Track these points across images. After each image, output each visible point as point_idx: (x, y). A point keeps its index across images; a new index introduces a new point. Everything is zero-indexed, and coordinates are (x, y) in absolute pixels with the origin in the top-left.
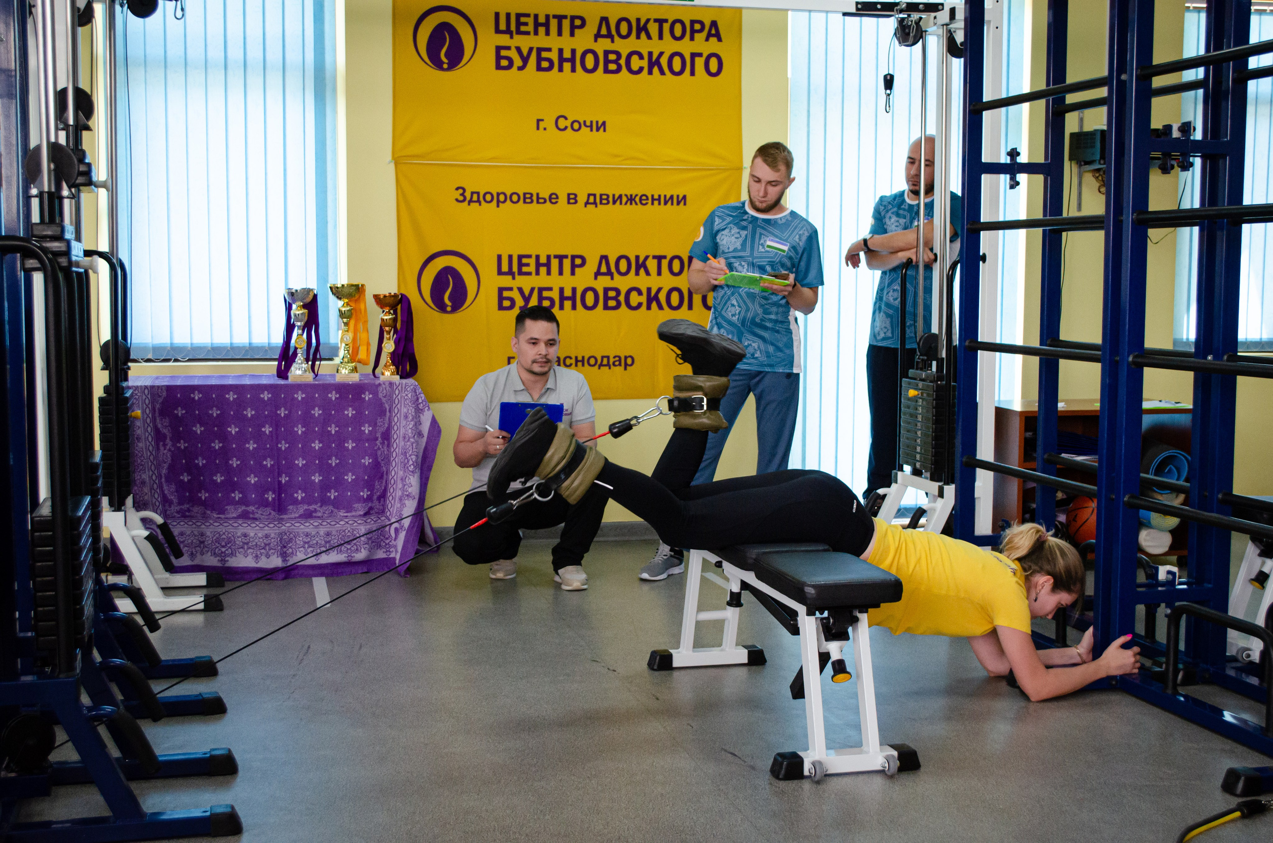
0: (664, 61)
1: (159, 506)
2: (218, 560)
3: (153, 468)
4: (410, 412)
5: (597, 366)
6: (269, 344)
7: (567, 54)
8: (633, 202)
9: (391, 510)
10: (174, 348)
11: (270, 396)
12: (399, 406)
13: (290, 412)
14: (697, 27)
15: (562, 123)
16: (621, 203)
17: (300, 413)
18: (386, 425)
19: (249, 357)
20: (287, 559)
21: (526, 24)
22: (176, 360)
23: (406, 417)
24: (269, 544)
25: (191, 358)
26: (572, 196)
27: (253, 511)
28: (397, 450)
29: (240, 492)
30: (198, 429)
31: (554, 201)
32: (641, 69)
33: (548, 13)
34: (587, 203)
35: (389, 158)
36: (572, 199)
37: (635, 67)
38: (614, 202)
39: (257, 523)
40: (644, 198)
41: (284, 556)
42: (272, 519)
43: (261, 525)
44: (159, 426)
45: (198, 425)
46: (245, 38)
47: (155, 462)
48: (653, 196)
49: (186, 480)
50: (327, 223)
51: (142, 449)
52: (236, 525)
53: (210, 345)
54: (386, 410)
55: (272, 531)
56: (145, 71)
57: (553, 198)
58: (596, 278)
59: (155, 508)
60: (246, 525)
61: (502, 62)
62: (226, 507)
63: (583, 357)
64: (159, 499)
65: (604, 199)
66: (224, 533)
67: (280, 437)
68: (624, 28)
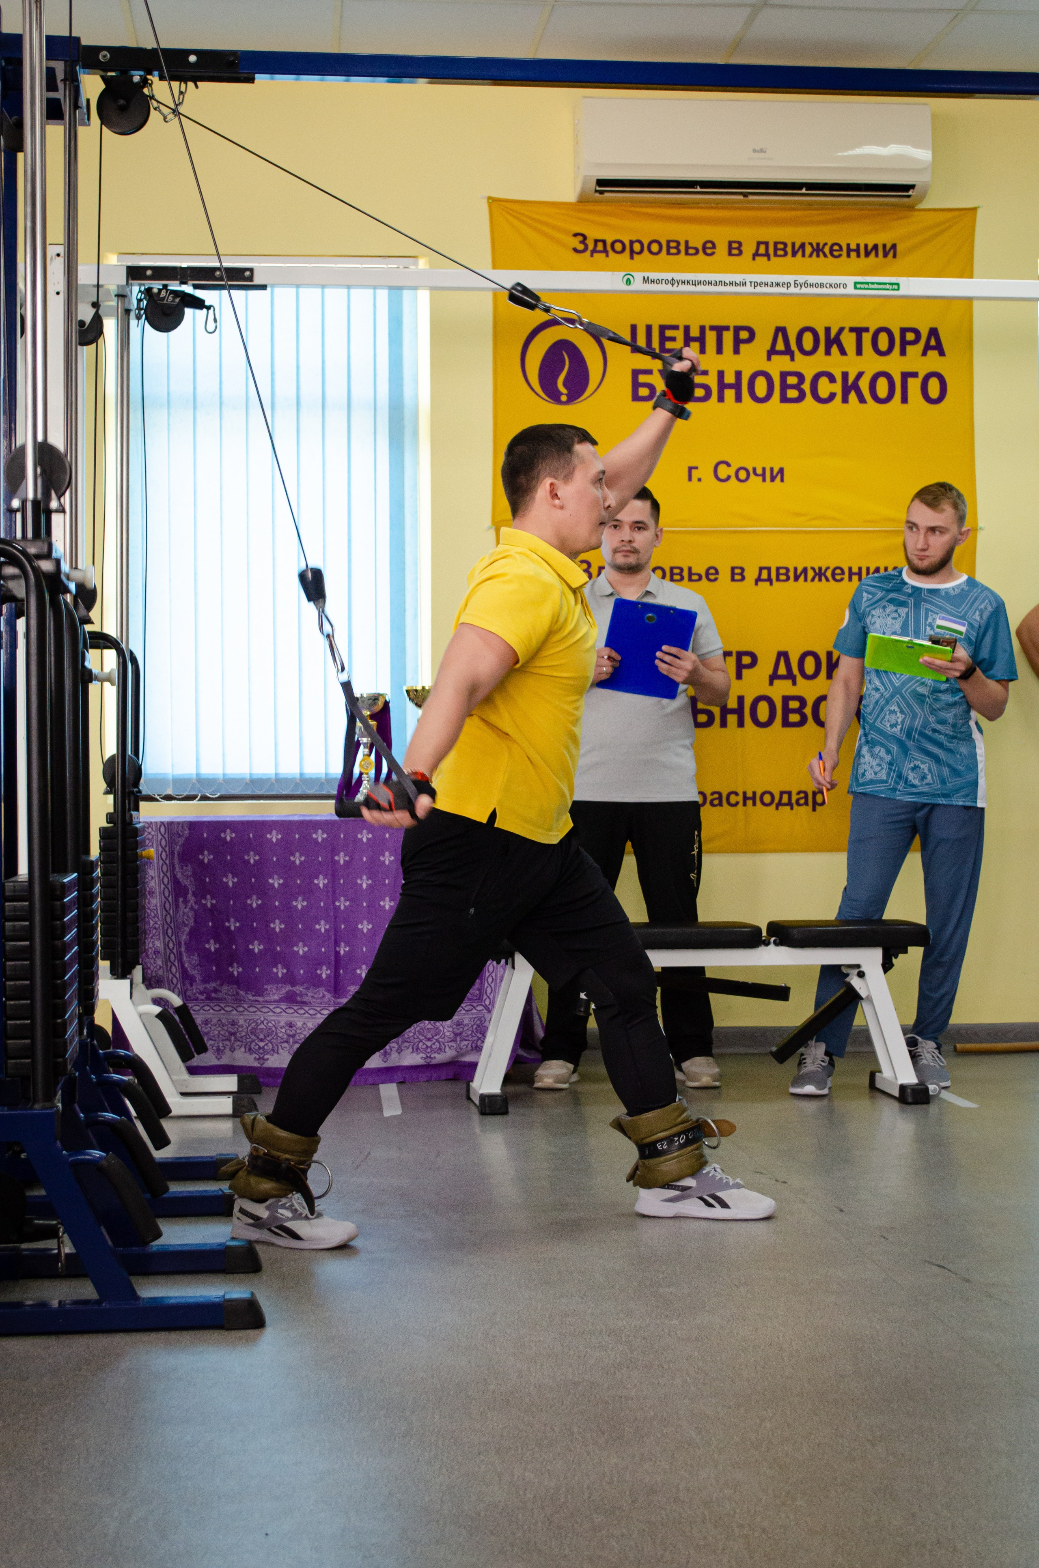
0: (864, 384)
1: (177, 983)
2: (255, 1058)
3: (169, 932)
5: (774, 805)
6: (326, 774)
7: (730, 379)
8: (823, 578)
10: (201, 781)
11: (325, 836)
13: (352, 858)
14: (910, 336)
15: (723, 471)
16: (806, 580)
17: (365, 859)
19: (299, 795)
21: (673, 339)
22: (204, 798)
25: (223, 793)
26: (737, 571)
27: (301, 992)
29: (284, 967)
30: (230, 881)
32: (832, 396)
33: (702, 324)
34: (758, 580)
35: (488, 523)
36: (737, 574)
37: (823, 393)
38: (796, 578)
39: (307, 1008)
40: (838, 571)
42: (326, 1003)
43: (311, 1012)
44: (179, 876)
45: (230, 876)
46: (298, 367)
47: (172, 925)
48: (850, 569)
49: (213, 949)
50: (405, 611)
51: (156, 906)
52: (278, 1010)
53: (248, 777)
56: (169, 415)
57: (711, 574)
58: (771, 683)
59: (172, 986)
60: (292, 1011)
61: (640, 390)
62: (265, 987)
63: (754, 793)
64: (177, 975)
65: (783, 574)
66: (262, 1022)
67: (338, 892)
68: (808, 341)
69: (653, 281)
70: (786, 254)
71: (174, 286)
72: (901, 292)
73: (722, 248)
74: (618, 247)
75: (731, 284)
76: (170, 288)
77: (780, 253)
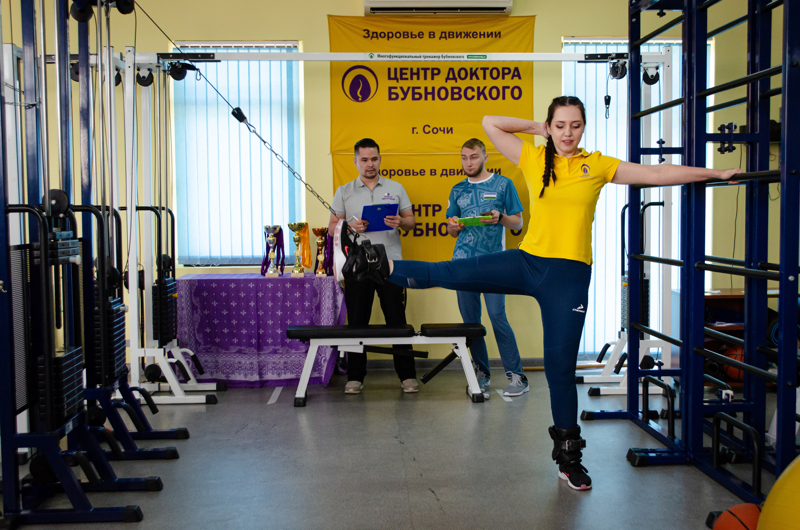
0: (487, 92)
2: (225, 376)
3: (190, 324)
4: (331, 294)
6: (260, 255)
7: (430, 90)
9: (322, 350)
10: (211, 259)
11: (254, 285)
12: (325, 291)
13: (265, 294)
14: (506, 71)
15: (427, 129)
17: (270, 295)
18: (318, 302)
19: (251, 264)
20: (263, 376)
21: (406, 74)
22: (213, 265)
23: (329, 297)
24: (252, 368)
25: (221, 264)
26: (433, 171)
27: (244, 349)
28: (324, 316)
29: (238, 339)
30: (215, 304)
31: (422, 174)
32: (473, 97)
33: (418, 67)
34: (442, 175)
35: (329, 151)
36: (433, 172)
37: (469, 96)
38: (458, 174)
39: (246, 356)
41: (261, 374)
42: (255, 353)
43: (248, 357)
44: (194, 302)
45: (215, 301)
46: (249, 88)
49: (208, 332)
50: (295, 188)
52: (235, 357)
53: (231, 257)
54: (318, 293)
55: (255, 360)
56: (196, 108)
57: (422, 172)
59: (192, 346)
60: (240, 357)
61: (392, 95)
62: (230, 347)
64: (194, 342)
65: (452, 172)
66: (228, 361)
67: (259, 308)
68: (463, 74)
69: (382, 56)
70: (453, 37)
71: (182, 61)
72: (488, 59)
73: (426, 35)
74: (383, 35)
75: (415, 57)
76: (180, 62)
77: (451, 36)
